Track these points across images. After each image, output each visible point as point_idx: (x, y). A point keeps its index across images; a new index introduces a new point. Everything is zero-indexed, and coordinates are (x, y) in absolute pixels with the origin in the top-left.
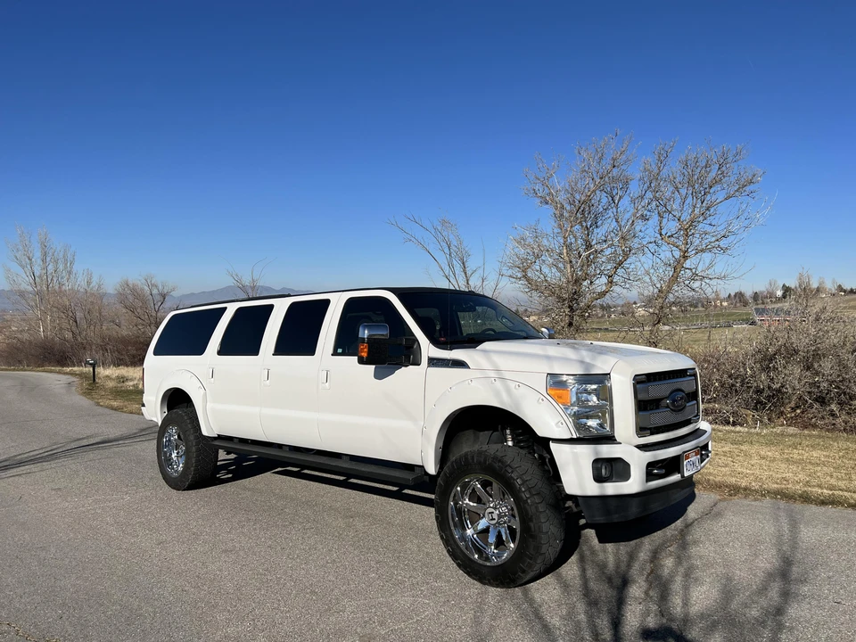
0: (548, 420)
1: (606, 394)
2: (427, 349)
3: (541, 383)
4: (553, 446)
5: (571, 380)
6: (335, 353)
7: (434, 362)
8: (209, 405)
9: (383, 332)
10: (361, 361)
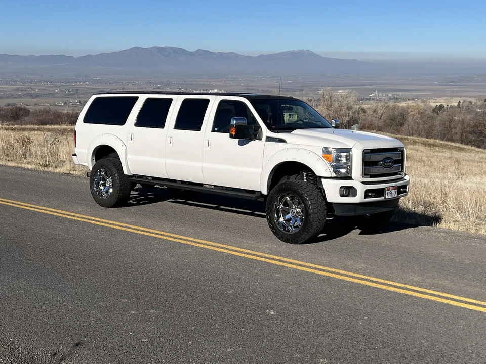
0: (321, 168)
1: (349, 158)
2: (266, 132)
3: (320, 152)
4: (323, 180)
5: (334, 151)
6: (213, 131)
7: (269, 139)
8: (129, 157)
9: (244, 122)
10: (231, 137)
